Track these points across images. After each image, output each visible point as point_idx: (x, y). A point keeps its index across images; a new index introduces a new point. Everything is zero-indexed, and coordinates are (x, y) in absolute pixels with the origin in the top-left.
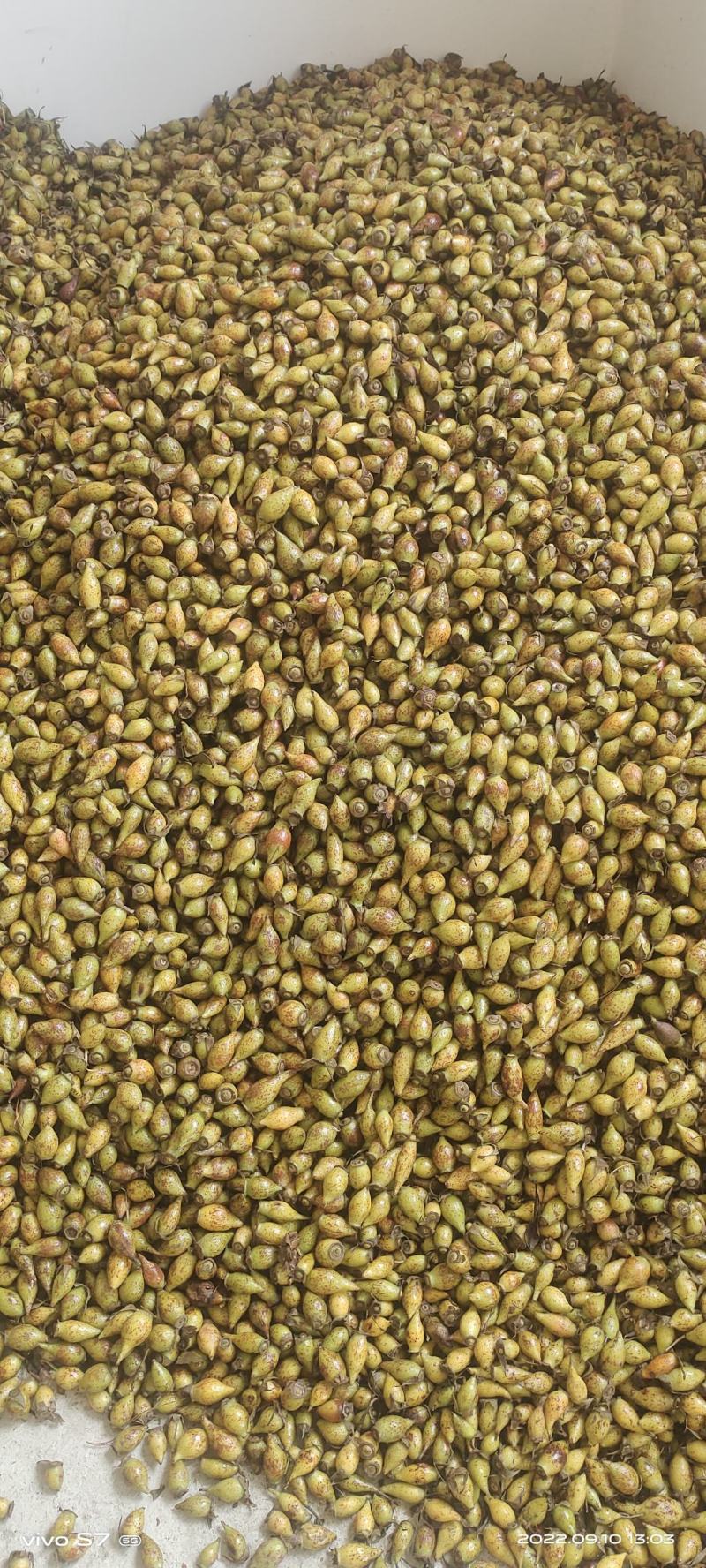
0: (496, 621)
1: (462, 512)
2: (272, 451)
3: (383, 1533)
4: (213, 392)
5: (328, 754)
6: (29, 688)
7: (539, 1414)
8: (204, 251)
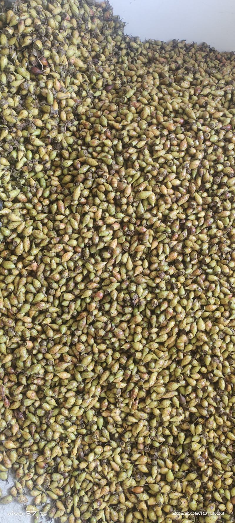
0: (191, 260)
1: (197, 223)
2: (150, 176)
3: (42, 504)
4: (140, 148)
5: (125, 277)
6: (45, 213)
7: (99, 491)
8: (156, 98)
